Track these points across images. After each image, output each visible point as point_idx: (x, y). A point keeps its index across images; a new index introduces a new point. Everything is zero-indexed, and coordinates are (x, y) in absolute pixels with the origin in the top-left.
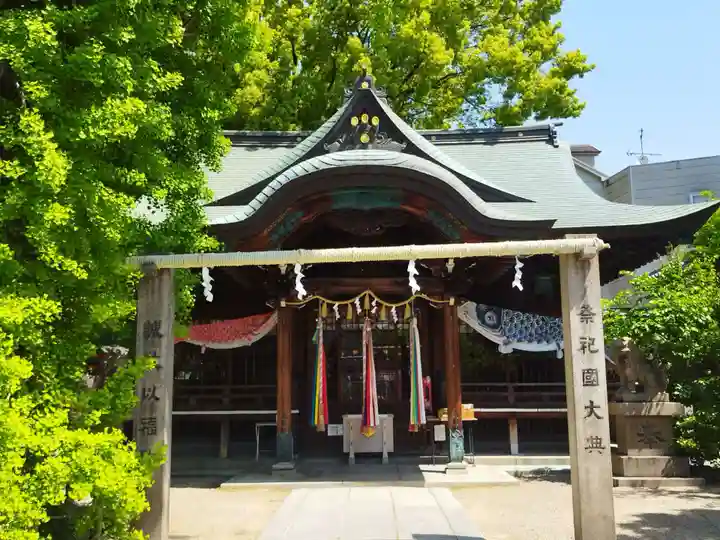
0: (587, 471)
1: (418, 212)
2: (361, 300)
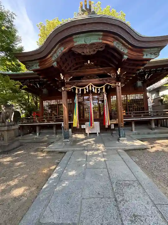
1: (109, 43)
2: (89, 87)
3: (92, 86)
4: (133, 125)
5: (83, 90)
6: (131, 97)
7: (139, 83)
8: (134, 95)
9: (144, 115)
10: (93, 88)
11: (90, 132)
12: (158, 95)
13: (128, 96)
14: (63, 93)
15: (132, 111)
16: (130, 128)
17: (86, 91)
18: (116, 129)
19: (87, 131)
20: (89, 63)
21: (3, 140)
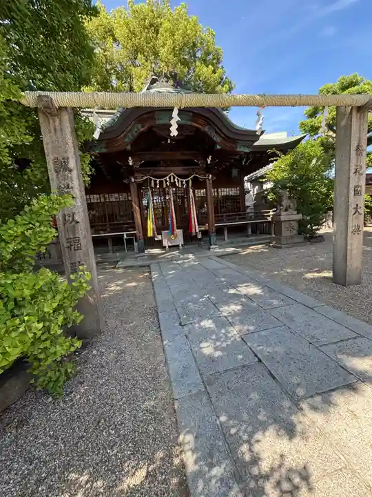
0: (351, 244)
1: (200, 127)
2: (170, 178)
3: (174, 178)
4: (226, 232)
5: (161, 183)
6: (224, 192)
7: (235, 172)
8: (228, 190)
9: (239, 219)
10: (176, 180)
11: (170, 245)
12: (262, 188)
13: (220, 190)
14: (132, 186)
15: (224, 213)
16: (222, 237)
17: (167, 185)
18: (204, 239)
19: (166, 243)
20: (169, 142)
21: (50, 257)
